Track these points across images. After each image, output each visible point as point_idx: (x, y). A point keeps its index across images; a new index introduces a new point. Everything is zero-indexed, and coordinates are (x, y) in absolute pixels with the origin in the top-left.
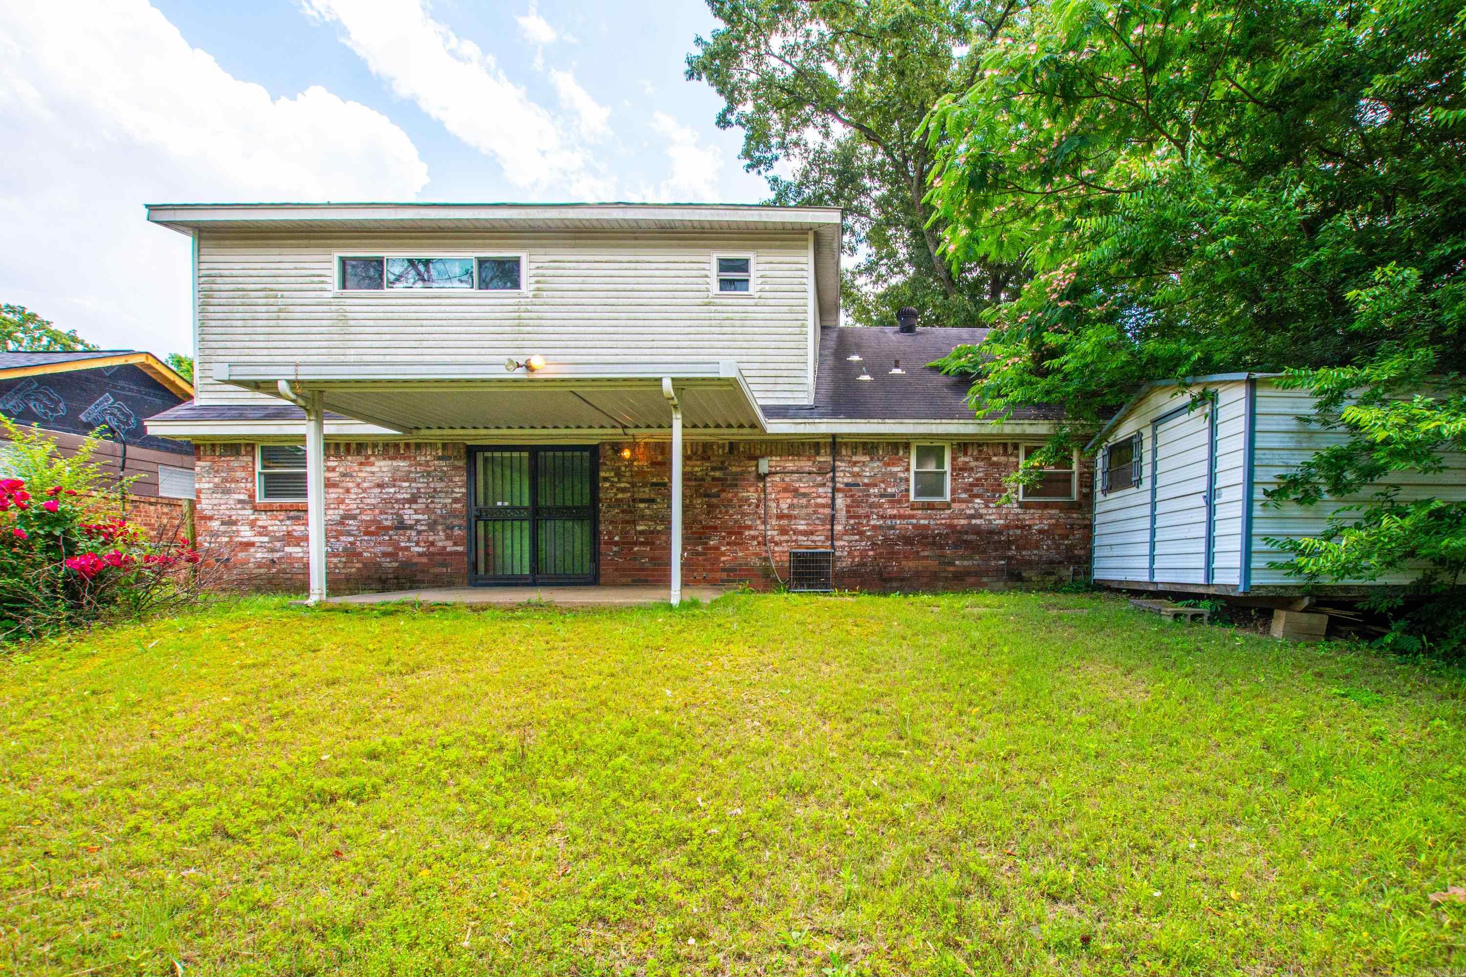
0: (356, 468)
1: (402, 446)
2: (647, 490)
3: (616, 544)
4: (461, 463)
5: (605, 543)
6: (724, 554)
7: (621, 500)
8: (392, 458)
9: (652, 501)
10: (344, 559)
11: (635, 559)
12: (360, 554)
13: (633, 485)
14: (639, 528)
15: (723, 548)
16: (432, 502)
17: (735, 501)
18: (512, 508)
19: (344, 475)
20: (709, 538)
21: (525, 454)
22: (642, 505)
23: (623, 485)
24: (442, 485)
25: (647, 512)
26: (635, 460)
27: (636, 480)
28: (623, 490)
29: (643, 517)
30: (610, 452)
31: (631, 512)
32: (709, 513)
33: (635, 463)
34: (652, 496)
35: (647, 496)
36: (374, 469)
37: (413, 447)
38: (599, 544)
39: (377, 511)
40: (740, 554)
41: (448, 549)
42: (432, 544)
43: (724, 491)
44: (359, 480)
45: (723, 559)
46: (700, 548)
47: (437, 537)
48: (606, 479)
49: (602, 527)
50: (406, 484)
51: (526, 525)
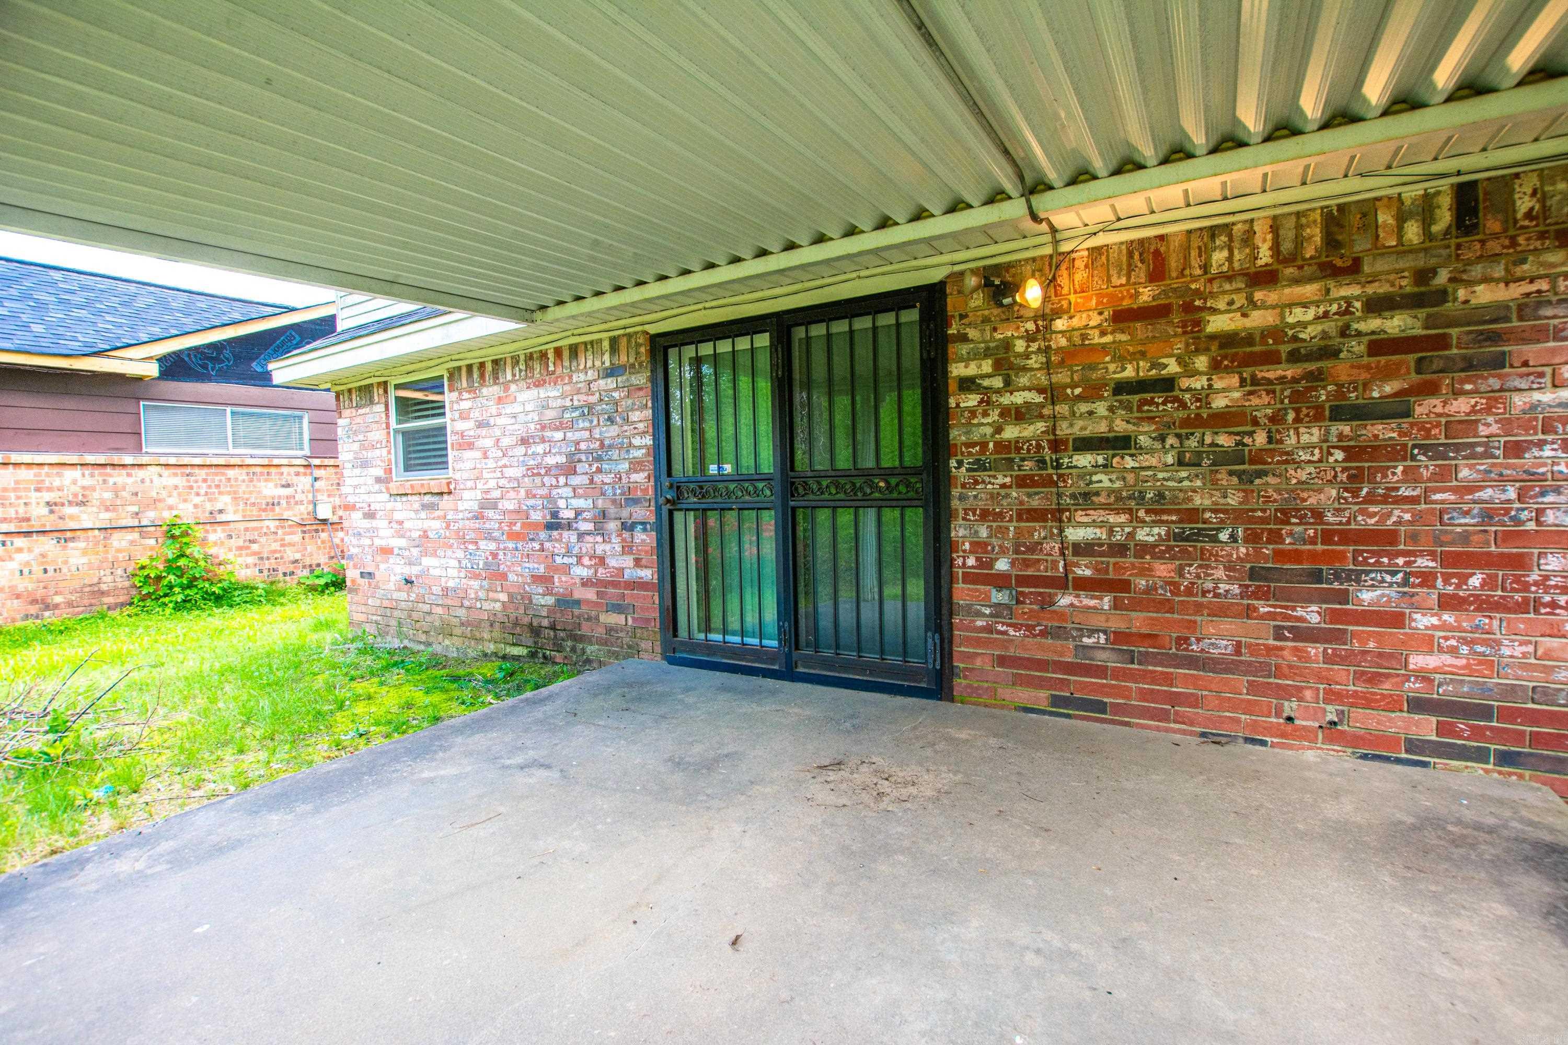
0: (494, 410)
1: (551, 355)
2: (1101, 408)
3: (1001, 581)
4: (641, 379)
5: (969, 578)
6: (1427, 644)
7: (1016, 445)
8: (538, 385)
9: (1123, 443)
10: (485, 583)
11: (1058, 633)
12: (504, 576)
13: (1053, 394)
14: (1075, 534)
15: (1422, 621)
16: (599, 470)
17: (1489, 427)
18: (739, 479)
19: (480, 425)
20: (1356, 577)
21: (763, 340)
22: (1084, 460)
23: (1019, 398)
24: (613, 431)
25: (1103, 480)
26: (1057, 313)
27: (1061, 377)
28: (1019, 415)
29: (1086, 498)
30: (978, 300)
31: (1050, 483)
32: (1356, 478)
33: (1060, 324)
34: (1121, 426)
35: (1102, 428)
36: (517, 408)
37: (566, 354)
38: (952, 579)
39: (522, 492)
40: (1511, 650)
41: (628, 575)
42: (602, 561)
43: (1430, 389)
44: (498, 433)
45: (1417, 661)
46: (1312, 615)
47: (607, 547)
48: (967, 384)
49: (959, 531)
50: (559, 435)
51: (769, 519)
